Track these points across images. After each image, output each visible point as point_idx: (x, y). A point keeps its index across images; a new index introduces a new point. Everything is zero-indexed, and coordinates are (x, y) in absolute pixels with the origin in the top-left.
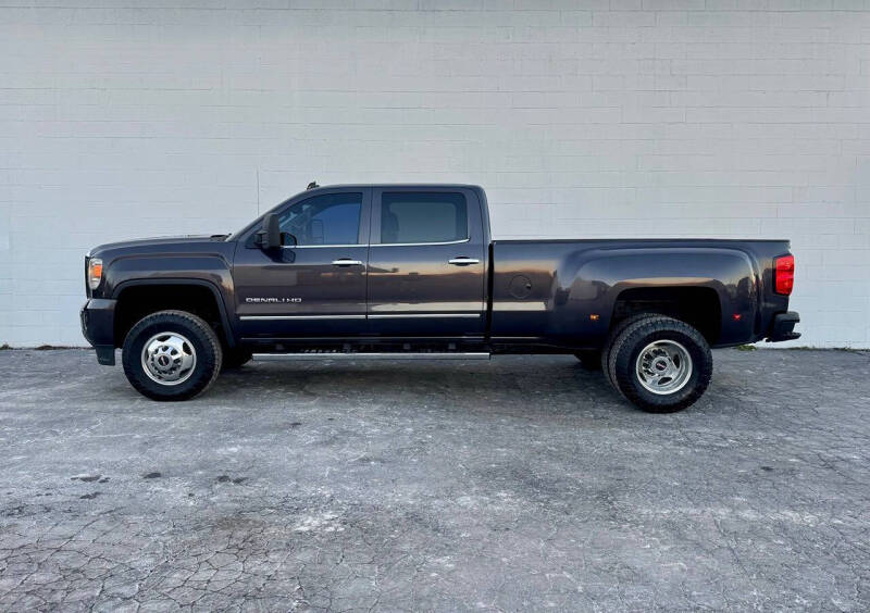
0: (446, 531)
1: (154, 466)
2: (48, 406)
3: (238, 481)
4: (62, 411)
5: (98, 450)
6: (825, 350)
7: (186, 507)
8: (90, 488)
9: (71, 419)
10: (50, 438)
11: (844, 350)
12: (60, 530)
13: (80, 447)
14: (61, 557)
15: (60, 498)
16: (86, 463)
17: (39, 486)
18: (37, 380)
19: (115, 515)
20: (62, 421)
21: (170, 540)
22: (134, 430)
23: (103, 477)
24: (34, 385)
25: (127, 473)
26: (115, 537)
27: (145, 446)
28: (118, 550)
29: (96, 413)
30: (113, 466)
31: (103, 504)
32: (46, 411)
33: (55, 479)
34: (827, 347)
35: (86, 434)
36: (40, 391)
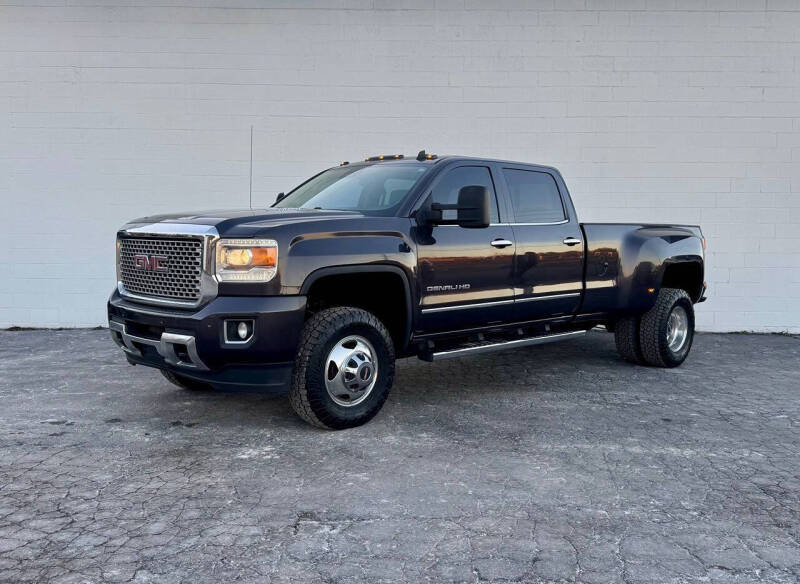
0: (368, 458)
1: (114, 414)
2: (18, 373)
3: (190, 426)
4: (32, 376)
5: (66, 403)
6: (763, 334)
7: (143, 442)
8: (57, 429)
9: (41, 382)
10: (21, 395)
11: (781, 334)
12: (30, 457)
13: (48, 402)
14: (33, 475)
15: (31, 436)
16: (54, 412)
17: (12, 427)
19: (79, 447)
20: (32, 383)
21: (127, 464)
22: (99, 389)
23: (69, 422)
24: (7, 357)
25: (92, 419)
26: (79, 462)
27: (106, 401)
28: (81, 470)
29: (63, 378)
30: (79, 415)
31: (69, 439)
32: (18, 376)
33: (26, 422)
34: (765, 331)
35: (54, 392)
36: (11, 361)
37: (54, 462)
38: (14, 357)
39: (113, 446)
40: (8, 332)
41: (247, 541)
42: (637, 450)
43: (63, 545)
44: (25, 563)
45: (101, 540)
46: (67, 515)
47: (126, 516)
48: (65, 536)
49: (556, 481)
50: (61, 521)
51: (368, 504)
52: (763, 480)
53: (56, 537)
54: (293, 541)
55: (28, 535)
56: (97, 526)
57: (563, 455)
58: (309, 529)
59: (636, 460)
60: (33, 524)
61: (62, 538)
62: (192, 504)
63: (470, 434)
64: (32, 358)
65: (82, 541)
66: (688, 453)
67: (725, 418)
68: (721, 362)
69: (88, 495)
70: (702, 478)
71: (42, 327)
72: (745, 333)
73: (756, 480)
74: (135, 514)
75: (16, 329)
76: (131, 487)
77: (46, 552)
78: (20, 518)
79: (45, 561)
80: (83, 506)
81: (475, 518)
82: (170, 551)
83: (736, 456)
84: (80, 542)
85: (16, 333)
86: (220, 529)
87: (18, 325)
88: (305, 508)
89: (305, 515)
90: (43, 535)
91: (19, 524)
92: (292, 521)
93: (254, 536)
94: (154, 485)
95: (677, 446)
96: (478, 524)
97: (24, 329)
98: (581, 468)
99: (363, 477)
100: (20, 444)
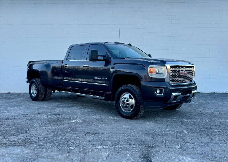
1: (38, 112)
2: (12, 103)
5: (25, 110)
6: (220, 93)
8: (24, 116)
9: (18, 105)
10: (13, 108)
11: (225, 93)
13: (21, 110)
15: (17, 117)
16: (22, 112)
18: (8, 99)
19: (30, 120)
20: (15, 106)
22: (33, 107)
23: (27, 114)
24: (8, 100)
25: (33, 113)
27: (36, 109)
29: (24, 104)
30: (29, 112)
31: (27, 118)
33: (15, 114)
35: (22, 108)
37: (24, 123)
39: (39, 119)
40: (7, 94)
41: (74, 138)
44: (20, 142)
46: (29, 133)
47: (43, 133)
48: (29, 137)
49: (152, 126)
50: (27, 134)
51: (104, 130)
52: (206, 126)
53: (26, 138)
54: (85, 137)
55: (20, 137)
56: (36, 135)
58: (89, 136)
60: (20, 135)
61: (28, 138)
62: (60, 131)
64: (14, 100)
65: (33, 138)
67: (202, 113)
68: (205, 100)
70: (191, 126)
71: (17, 92)
73: (205, 126)
74: (45, 133)
75: (9, 93)
76: (44, 128)
77: (24, 140)
78: (17, 134)
79: (25, 142)
81: (130, 133)
82: (55, 140)
83: (201, 121)
84: (32, 138)
85: (9, 94)
87: (9, 92)
88: (88, 131)
89: (88, 133)
90: (23, 137)
93: (75, 137)
94: (50, 127)
97: (11, 93)
99: (103, 125)
100: (15, 119)
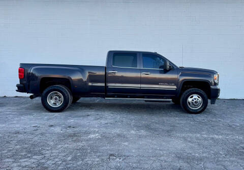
37: (36, 138)
38: (18, 106)
39: (52, 134)
41: (96, 163)
42: (205, 136)
43: (43, 164)
45: (54, 162)
46: (43, 155)
47: (60, 155)
48: (43, 161)
49: (183, 145)
50: (41, 156)
51: (129, 152)
53: (41, 161)
54: (109, 163)
55: (33, 160)
56: (52, 158)
57: (184, 138)
58: (113, 159)
59: (205, 139)
60: (33, 157)
62: (78, 151)
63: (156, 131)
65: (49, 162)
66: (220, 137)
67: (230, 126)
69: (47, 148)
72: (234, 99)
74: (62, 154)
76: (60, 146)
77: (39, 166)
78: (29, 155)
80: (47, 152)
82: (74, 165)
85: (17, 98)
86: (87, 159)
87: (17, 96)
88: (112, 153)
89: (111, 155)
90: (37, 161)
91: (29, 157)
92: (108, 157)
93: (98, 161)
94: (66, 146)
95: (217, 135)
96: (162, 158)
97: (19, 97)
98: (190, 142)
99: (126, 144)
100: (25, 133)
